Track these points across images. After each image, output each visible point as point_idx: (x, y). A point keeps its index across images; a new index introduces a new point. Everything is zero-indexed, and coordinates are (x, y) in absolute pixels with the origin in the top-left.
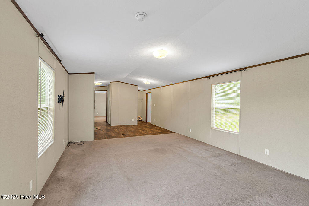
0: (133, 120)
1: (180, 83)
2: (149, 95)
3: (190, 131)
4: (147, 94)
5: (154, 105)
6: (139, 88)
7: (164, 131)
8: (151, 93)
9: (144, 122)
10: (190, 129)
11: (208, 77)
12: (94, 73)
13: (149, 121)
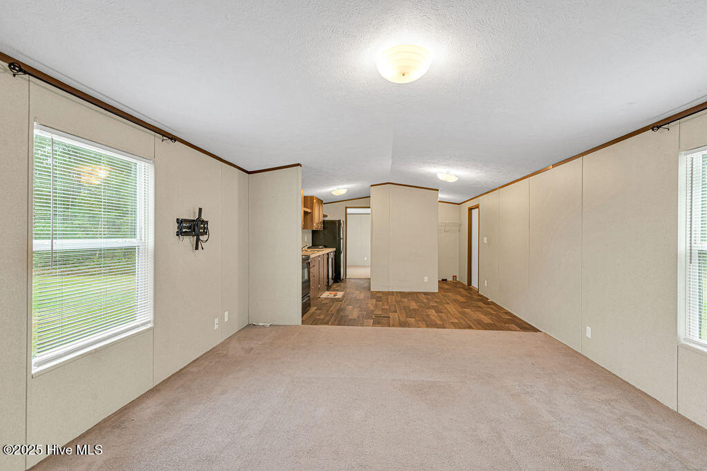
0: (426, 279)
1: (554, 166)
2: (475, 212)
3: (589, 335)
4: (470, 209)
5: (485, 239)
6: (441, 196)
7: (505, 321)
8: (477, 207)
9: (463, 286)
10: (589, 329)
11: (656, 126)
12: (298, 165)
13: (475, 284)
